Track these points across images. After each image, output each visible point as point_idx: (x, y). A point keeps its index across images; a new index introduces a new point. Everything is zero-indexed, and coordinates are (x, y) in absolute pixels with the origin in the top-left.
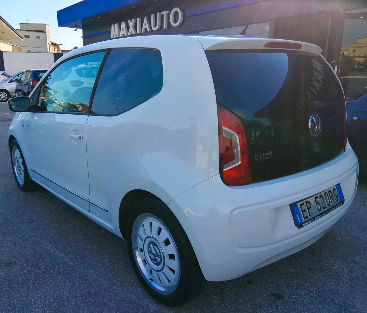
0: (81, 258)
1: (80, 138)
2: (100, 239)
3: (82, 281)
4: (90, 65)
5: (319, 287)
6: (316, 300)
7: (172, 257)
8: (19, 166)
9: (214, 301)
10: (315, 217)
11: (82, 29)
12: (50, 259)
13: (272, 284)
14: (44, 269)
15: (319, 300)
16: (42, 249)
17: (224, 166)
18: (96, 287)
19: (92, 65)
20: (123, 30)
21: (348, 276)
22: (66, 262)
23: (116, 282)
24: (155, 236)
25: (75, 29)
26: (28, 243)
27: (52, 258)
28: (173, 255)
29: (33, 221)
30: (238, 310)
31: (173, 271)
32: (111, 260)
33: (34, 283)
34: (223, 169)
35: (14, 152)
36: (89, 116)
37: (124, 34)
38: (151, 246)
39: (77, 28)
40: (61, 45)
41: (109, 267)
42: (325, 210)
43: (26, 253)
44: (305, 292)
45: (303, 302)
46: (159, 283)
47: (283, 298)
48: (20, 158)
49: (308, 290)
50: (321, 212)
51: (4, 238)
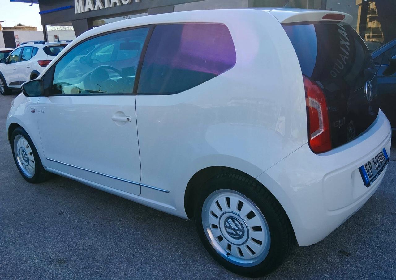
0: (137, 244)
1: (128, 119)
2: (146, 223)
3: (150, 267)
4: (58, 42)
5: (374, 240)
6: (378, 251)
7: (257, 229)
8: (26, 156)
9: (290, 266)
10: (376, 176)
11: (38, 4)
12: (103, 249)
13: (334, 242)
14: (103, 261)
15: (380, 251)
16: (88, 240)
17: (311, 134)
18: (168, 271)
19: (60, 42)
20: (89, 4)
21: (393, 227)
22: (123, 251)
23: (187, 262)
24: (236, 211)
25: (31, 4)
26: (70, 236)
27: (105, 249)
28: (260, 227)
29: (61, 213)
30: (317, 270)
31: (260, 243)
32: (169, 242)
33: (101, 277)
34: (311, 138)
35: (17, 142)
36: (137, 96)
37: (90, 9)
38: (230, 221)
39: (32, 3)
40: (3, 22)
41: (171, 249)
42: (380, 168)
43: (73, 247)
44: (365, 246)
45: (369, 255)
46: (240, 256)
47: (350, 254)
48: (26, 147)
49: (367, 244)
50: (379, 170)
51: (39, 235)
